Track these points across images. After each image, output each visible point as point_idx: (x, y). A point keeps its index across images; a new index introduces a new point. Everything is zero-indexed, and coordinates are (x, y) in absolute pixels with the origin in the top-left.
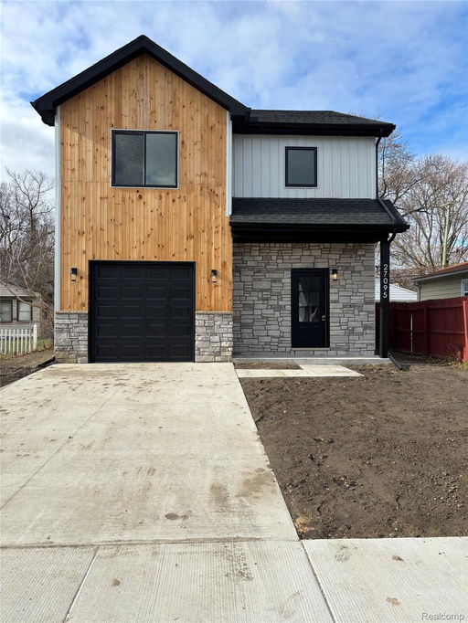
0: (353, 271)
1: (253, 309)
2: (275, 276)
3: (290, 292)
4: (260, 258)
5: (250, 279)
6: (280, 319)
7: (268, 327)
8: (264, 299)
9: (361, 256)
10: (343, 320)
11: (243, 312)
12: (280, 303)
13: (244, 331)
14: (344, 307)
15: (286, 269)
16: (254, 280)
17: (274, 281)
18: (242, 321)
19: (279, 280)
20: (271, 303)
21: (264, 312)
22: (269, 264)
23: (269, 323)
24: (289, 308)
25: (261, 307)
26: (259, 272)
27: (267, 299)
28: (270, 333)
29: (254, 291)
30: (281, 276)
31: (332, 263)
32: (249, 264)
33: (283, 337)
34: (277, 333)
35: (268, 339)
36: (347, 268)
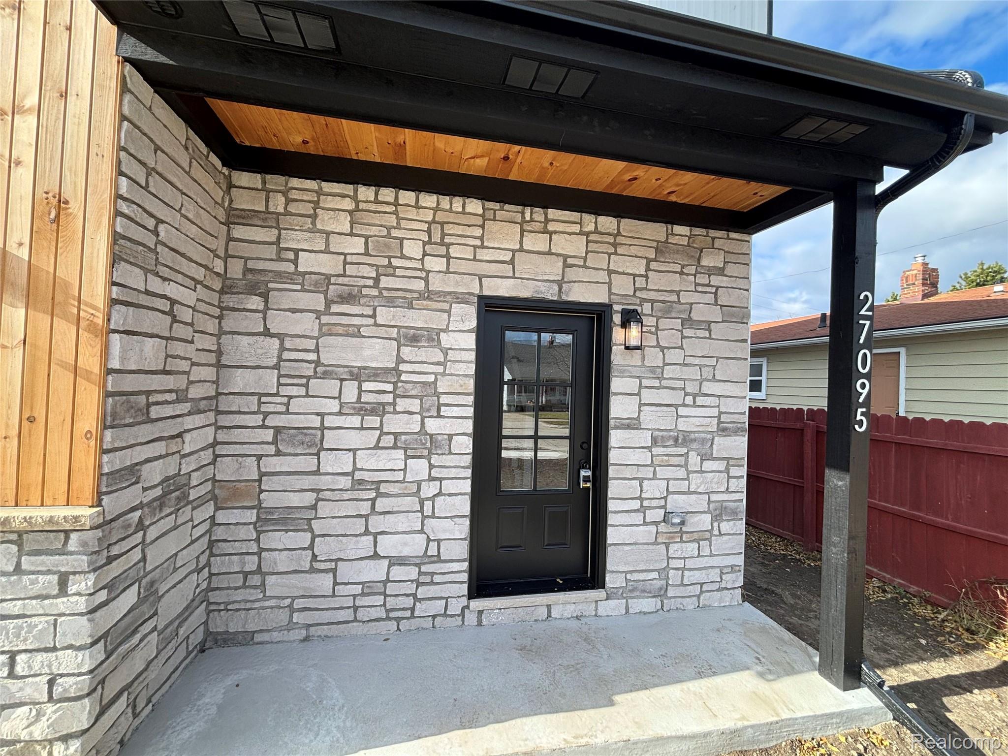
0: (688, 322)
1: (318, 448)
2: (416, 319)
3: (470, 385)
4: (358, 245)
5: (307, 324)
6: (429, 490)
7: (377, 523)
8: (362, 409)
9: (712, 271)
10: (654, 489)
11: (273, 464)
12: (432, 425)
13: (275, 539)
14: (655, 441)
15: (460, 298)
16: (326, 331)
17: (413, 338)
18: (269, 500)
19: (432, 337)
20: (393, 423)
21: (365, 460)
22: (391, 270)
23: (382, 504)
24: (465, 444)
25: (354, 439)
26: (349, 298)
27: (379, 410)
28: (387, 545)
29: (326, 375)
30: (437, 321)
31: (623, 286)
32: (306, 263)
33: (438, 559)
34: (415, 546)
35: (376, 571)
36: (667, 310)
